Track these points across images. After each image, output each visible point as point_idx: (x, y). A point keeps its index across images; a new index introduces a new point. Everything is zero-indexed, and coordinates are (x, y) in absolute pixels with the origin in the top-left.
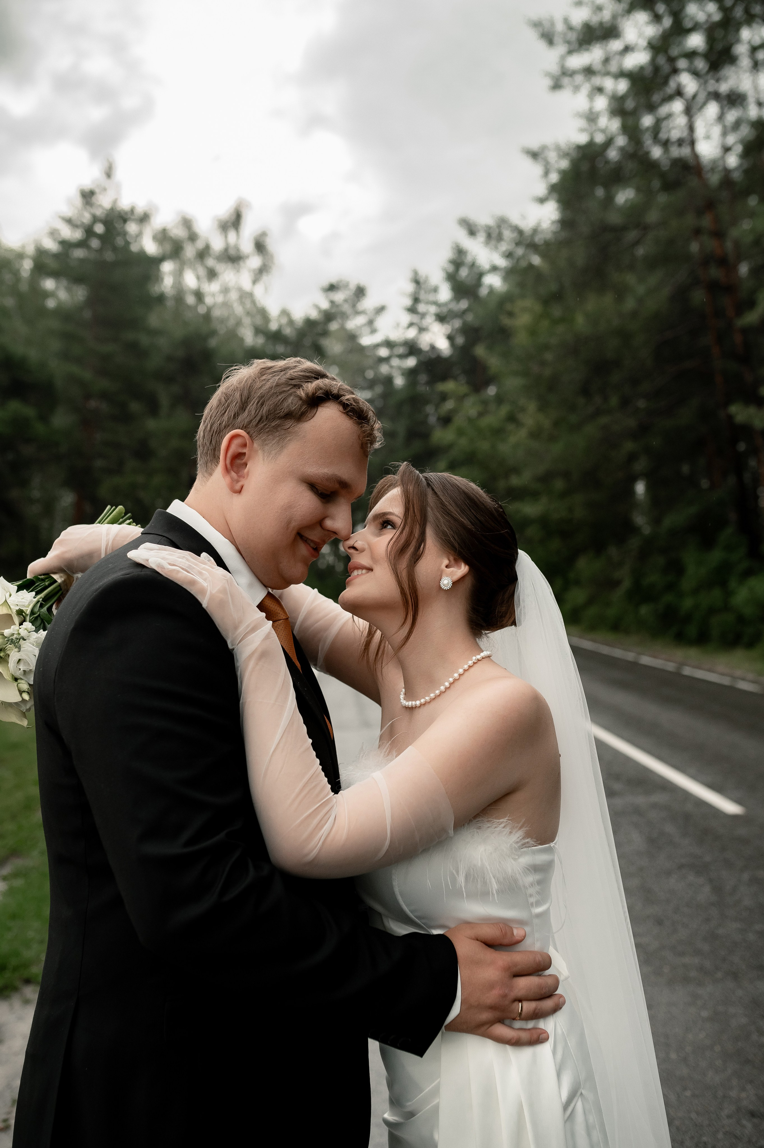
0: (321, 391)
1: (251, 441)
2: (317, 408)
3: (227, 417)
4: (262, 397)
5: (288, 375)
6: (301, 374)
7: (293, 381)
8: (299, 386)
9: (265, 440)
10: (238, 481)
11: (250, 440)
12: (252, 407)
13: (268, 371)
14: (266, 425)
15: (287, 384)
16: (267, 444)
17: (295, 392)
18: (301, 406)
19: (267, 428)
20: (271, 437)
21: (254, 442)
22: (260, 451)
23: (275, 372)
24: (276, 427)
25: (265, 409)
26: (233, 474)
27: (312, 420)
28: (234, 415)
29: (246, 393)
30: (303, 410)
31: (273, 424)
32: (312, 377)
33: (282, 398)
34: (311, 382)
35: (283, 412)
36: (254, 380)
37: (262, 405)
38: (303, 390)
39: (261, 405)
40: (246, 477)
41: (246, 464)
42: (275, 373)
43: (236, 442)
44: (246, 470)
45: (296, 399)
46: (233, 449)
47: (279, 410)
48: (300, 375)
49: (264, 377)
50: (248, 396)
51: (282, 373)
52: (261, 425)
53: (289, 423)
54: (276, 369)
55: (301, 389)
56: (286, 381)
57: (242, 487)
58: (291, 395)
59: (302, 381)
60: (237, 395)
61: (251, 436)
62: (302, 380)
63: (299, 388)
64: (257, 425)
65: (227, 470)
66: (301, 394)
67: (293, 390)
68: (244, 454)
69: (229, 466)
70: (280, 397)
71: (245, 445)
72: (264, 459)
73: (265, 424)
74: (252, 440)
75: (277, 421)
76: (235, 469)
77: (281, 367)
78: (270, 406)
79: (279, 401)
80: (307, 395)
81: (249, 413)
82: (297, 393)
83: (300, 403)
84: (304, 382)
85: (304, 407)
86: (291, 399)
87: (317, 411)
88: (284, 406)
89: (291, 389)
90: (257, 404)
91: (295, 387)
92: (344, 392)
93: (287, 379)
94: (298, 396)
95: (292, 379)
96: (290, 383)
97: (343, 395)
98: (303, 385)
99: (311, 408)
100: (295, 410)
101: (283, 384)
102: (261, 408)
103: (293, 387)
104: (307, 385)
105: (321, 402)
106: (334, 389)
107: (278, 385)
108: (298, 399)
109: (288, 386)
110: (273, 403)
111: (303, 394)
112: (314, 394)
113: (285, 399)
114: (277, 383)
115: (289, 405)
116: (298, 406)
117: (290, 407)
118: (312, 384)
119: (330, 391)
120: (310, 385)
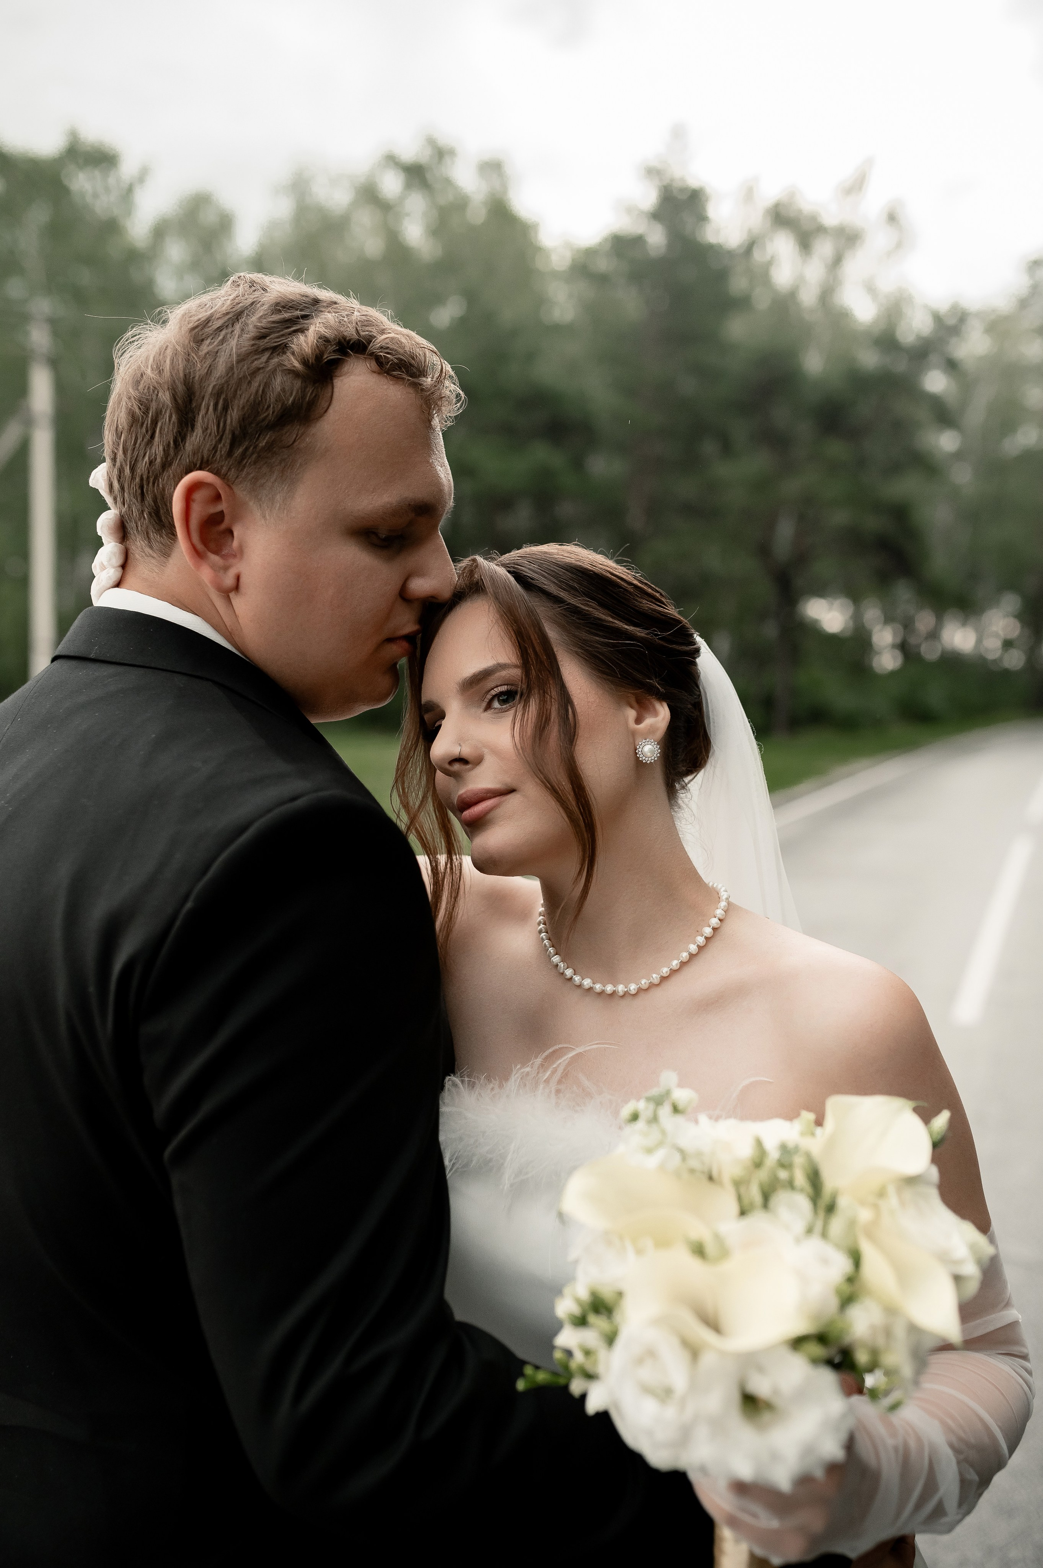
0: (331, 348)
1: (227, 489)
2: (332, 384)
3: (161, 448)
4: (218, 394)
5: (251, 331)
6: (276, 317)
7: (266, 340)
8: (281, 349)
9: (256, 479)
10: (226, 569)
11: (226, 487)
12: (205, 417)
13: (206, 330)
14: (247, 449)
15: (257, 352)
16: (262, 486)
17: (280, 365)
18: (303, 390)
19: (252, 454)
20: (265, 469)
21: (234, 487)
22: (251, 503)
23: (220, 329)
24: (270, 447)
25: (234, 415)
26: (213, 558)
27: (331, 411)
28: (175, 441)
29: (181, 388)
30: (309, 399)
31: (262, 443)
32: (298, 318)
33: (259, 386)
34: (302, 331)
35: (273, 413)
36: (188, 360)
37: (226, 408)
38: (293, 353)
39: (223, 410)
40: (238, 556)
41: (230, 532)
42: (223, 333)
43: (199, 496)
44: (235, 544)
45: (288, 379)
46: (198, 511)
47: (265, 412)
48: (274, 322)
49: (205, 348)
50: (188, 396)
51: (238, 327)
52: (238, 452)
53: (290, 433)
55: (289, 354)
56: (253, 345)
57: (238, 578)
58: (274, 372)
59: (283, 335)
60: (165, 397)
61: (224, 478)
62: (282, 333)
63: (284, 353)
64: (230, 453)
65: (198, 554)
66: (294, 366)
67: (275, 360)
68: (222, 513)
69: (200, 546)
70: (255, 384)
71: (218, 498)
72: (264, 517)
74: (229, 486)
75: (267, 435)
76: (212, 545)
77: (227, 313)
78: (243, 408)
79: (257, 391)
80: (305, 362)
81: (205, 430)
82: (285, 366)
83: (298, 384)
84: (290, 334)
85: (309, 390)
86: (278, 382)
87: (333, 388)
88: (270, 398)
89: (269, 359)
90: (215, 409)
91: (276, 352)
92: (371, 332)
93: (253, 340)
94: (289, 370)
95: (262, 337)
96: (263, 343)
97: (370, 339)
98: (289, 341)
99: (321, 389)
100: (294, 400)
101: (251, 353)
102: (226, 416)
103: (271, 354)
104: (295, 340)
105: (336, 369)
106: (350, 332)
107: (241, 359)
108: (291, 375)
109: (262, 354)
110: (248, 401)
111: (296, 364)
112: (319, 357)
113: (267, 385)
114: (238, 355)
115: (279, 395)
116: (297, 393)
117: (283, 400)
118: (306, 336)
119: (344, 338)
120: (302, 338)
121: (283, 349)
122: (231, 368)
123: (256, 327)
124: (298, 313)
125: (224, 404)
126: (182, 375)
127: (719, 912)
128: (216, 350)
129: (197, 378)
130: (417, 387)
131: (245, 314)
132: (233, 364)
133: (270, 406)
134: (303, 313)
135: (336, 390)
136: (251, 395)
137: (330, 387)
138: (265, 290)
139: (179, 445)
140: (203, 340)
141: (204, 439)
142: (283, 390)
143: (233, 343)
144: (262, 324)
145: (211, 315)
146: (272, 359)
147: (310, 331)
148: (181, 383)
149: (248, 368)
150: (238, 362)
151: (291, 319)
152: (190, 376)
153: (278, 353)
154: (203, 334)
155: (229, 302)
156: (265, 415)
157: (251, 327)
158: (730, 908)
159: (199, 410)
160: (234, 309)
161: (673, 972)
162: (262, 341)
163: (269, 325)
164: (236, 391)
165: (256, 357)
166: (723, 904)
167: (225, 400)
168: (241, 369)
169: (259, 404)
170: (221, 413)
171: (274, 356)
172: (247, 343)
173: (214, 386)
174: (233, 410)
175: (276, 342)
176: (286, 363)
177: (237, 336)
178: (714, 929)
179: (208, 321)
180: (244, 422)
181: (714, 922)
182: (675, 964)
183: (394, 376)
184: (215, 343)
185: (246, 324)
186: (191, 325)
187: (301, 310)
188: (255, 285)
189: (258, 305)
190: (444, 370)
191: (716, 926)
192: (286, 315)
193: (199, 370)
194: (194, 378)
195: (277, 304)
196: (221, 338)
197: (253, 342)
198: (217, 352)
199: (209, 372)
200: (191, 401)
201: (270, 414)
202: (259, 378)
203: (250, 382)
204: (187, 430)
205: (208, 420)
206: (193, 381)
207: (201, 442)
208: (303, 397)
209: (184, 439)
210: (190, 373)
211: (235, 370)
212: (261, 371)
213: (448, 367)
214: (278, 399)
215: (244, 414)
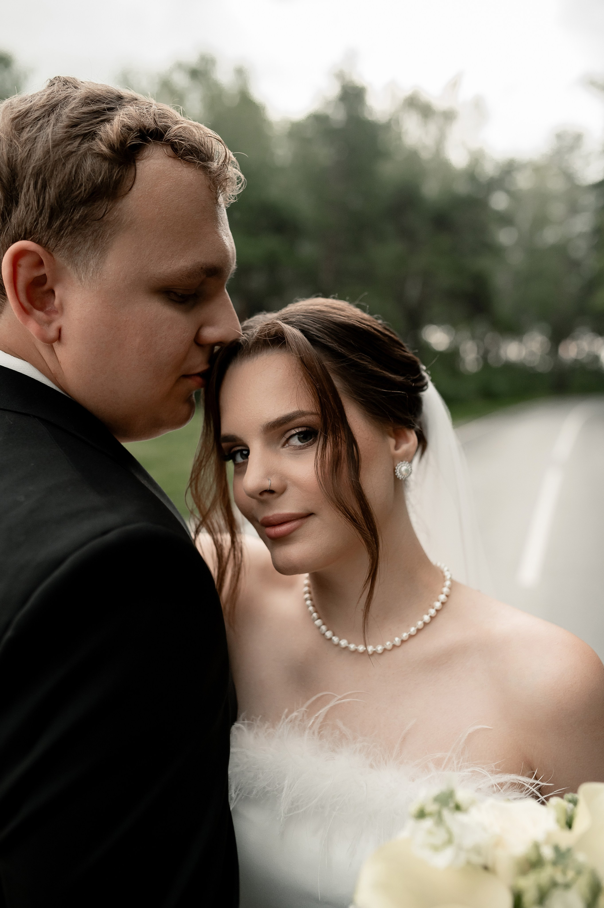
0: (133, 135)
1: (49, 256)
2: (135, 165)
4: (37, 174)
5: (64, 121)
6: (85, 109)
7: (77, 128)
8: (91, 135)
9: (72, 247)
10: (49, 323)
11: (47, 254)
12: (27, 194)
13: (26, 120)
14: (63, 222)
15: (70, 138)
16: (78, 253)
17: (90, 149)
18: (111, 170)
19: (69, 225)
20: (79, 239)
21: (54, 254)
22: (69, 268)
23: (38, 119)
24: (83, 220)
25: (51, 193)
26: (39, 314)
27: (134, 189)
28: (2, 216)
29: (5, 169)
30: (116, 178)
31: (77, 217)
32: (104, 110)
33: (73, 167)
34: (108, 120)
35: (85, 190)
36: (11, 146)
37: (44, 187)
38: (101, 140)
39: (42, 188)
40: (59, 312)
41: (52, 292)
42: (41, 122)
43: (24, 262)
44: (57, 302)
45: (97, 162)
46: (23, 275)
47: (78, 190)
48: (84, 113)
49: (25, 135)
50: (12, 176)
51: (53, 117)
52: (57, 224)
53: (100, 208)
54: (37, 114)
55: (97, 140)
56: (66, 132)
57: (60, 330)
58: (85, 155)
59: (92, 124)
61: (45, 246)
62: (90, 122)
63: (93, 139)
64: (49, 225)
65: (25, 311)
66: (102, 150)
67: (86, 145)
68: (44, 276)
69: (26, 304)
70: (69, 166)
71: (40, 263)
72: (80, 279)
73: (63, 220)
74: (50, 253)
75: (80, 209)
76: (38, 303)
78: (59, 186)
79: (71, 172)
80: (111, 147)
81: (27, 205)
82: (94, 150)
83: (106, 165)
84: (98, 123)
85: (116, 171)
86: (89, 164)
87: (136, 170)
88: (82, 178)
89: (80, 144)
90: (35, 187)
91: (86, 138)
92: (166, 122)
93: (66, 128)
94: (97, 153)
95: (74, 125)
96: (75, 131)
97: (167, 128)
98: (97, 129)
99: (126, 170)
100: (103, 179)
101: (64, 139)
102: (44, 193)
103: (82, 140)
104: (102, 128)
105: (138, 153)
106: (149, 122)
107: (56, 144)
108: (99, 158)
109: (74, 140)
110: (63, 180)
111: (104, 149)
112: (123, 142)
113: (79, 167)
114: (54, 141)
115: (90, 175)
116: (105, 172)
117: (93, 179)
118: (112, 125)
119: (145, 127)
120: (108, 126)
121: (93, 135)
122: (48, 152)
123: (68, 117)
124: (104, 106)
125: (42, 183)
126: (5, 158)
127: (445, 590)
128: (34, 136)
129: (19, 160)
130: (205, 169)
131: (59, 107)
132: (49, 149)
133: (82, 184)
134: (109, 106)
135: (138, 171)
136: (65, 175)
137: (133, 168)
138: (76, 88)
139: (6, 218)
140: (23, 128)
141: (27, 213)
142: (93, 171)
143: (49, 130)
144: (74, 115)
145: (31, 108)
146: (83, 144)
147: (115, 120)
148: (5, 165)
149: (62, 152)
150: (54, 147)
151: (98, 111)
152: (13, 159)
153: (88, 139)
154: (23, 123)
155: (45, 97)
156: (78, 192)
157: (64, 117)
158: (454, 585)
159: (22, 188)
160: (50, 103)
161: (411, 636)
162: (74, 129)
163: (80, 116)
164: (52, 172)
165: (69, 142)
166: (448, 583)
167: (44, 180)
168: (56, 153)
169: (72, 183)
170: (41, 191)
171: (85, 142)
172: (61, 131)
173: (34, 167)
174: (50, 188)
175: (86, 130)
176: (95, 147)
177: (52, 125)
178: (443, 603)
179: (26, 113)
180: (59, 197)
181: (442, 597)
182: (413, 630)
183: (187, 161)
184: (34, 131)
185: (61, 115)
186: (12, 116)
187: (107, 104)
188: (68, 84)
189: (70, 99)
190: (228, 157)
191: (444, 601)
192: (95, 107)
193: (21, 154)
194: (16, 160)
195: (87, 98)
196: (38, 126)
197: (66, 130)
198: (35, 138)
199: (29, 156)
200: (14, 181)
201: (83, 191)
202: (72, 160)
203: (64, 164)
204: (12, 206)
205: (30, 198)
206: (15, 164)
207: (24, 216)
208: (111, 177)
209: (10, 213)
210: (13, 156)
211: (51, 153)
212: (74, 154)
213: (230, 154)
214: (89, 176)
215: (60, 192)
